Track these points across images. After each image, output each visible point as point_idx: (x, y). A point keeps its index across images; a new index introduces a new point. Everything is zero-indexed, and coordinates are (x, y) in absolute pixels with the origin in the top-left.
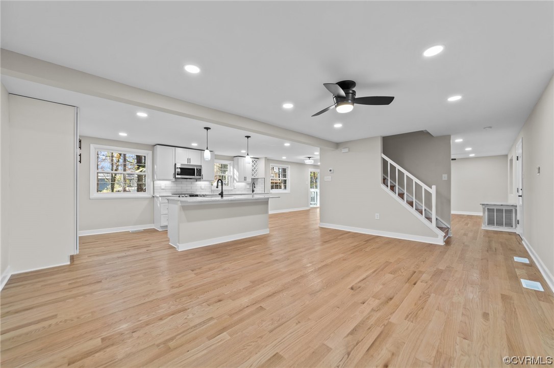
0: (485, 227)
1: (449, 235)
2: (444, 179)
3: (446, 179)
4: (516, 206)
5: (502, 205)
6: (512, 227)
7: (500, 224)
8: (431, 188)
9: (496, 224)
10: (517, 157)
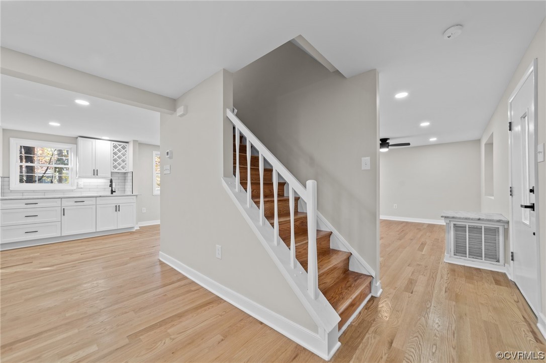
0: (450, 258)
1: (373, 294)
2: (364, 167)
3: (368, 167)
4: (508, 222)
5: (479, 219)
6: (498, 261)
7: (476, 254)
8: (305, 186)
9: (469, 254)
10: (510, 123)
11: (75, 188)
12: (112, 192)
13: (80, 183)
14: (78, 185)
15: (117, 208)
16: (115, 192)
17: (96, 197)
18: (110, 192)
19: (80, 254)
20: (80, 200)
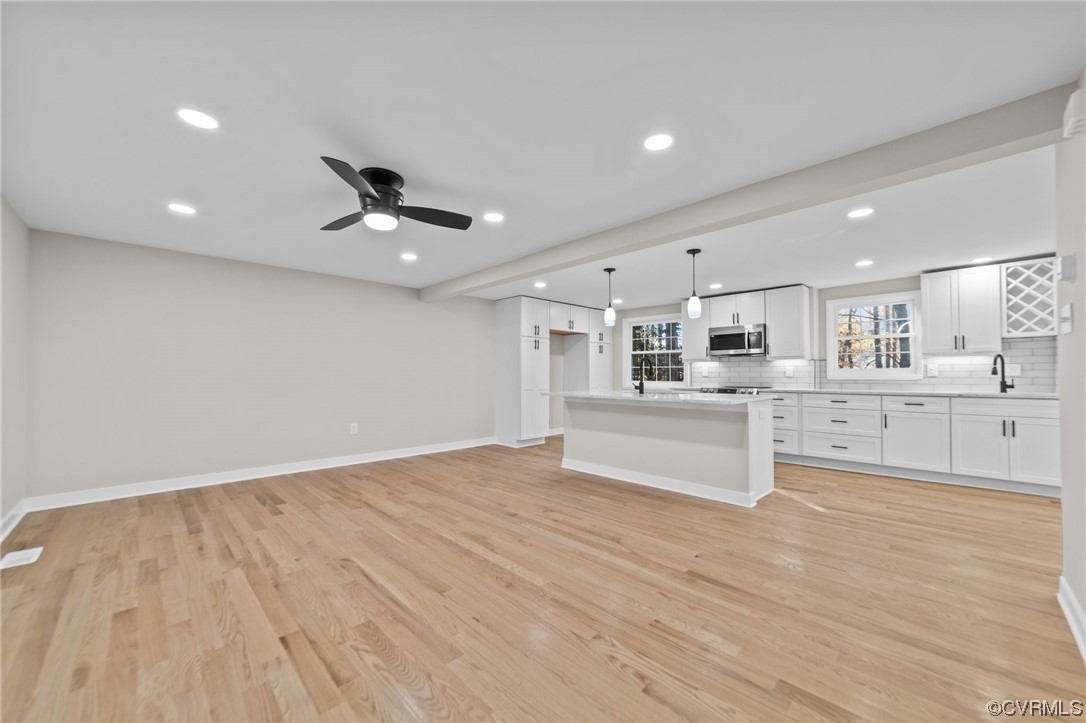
11: (920, 376)
12: (1004, 387)
13: (930, 366)
14: (926, 371)
15: (1009, 429)
16: (1012, 387)
17: (950, 397)
18: (999, 388)
19: (885, 506)
20: (915, 401)
